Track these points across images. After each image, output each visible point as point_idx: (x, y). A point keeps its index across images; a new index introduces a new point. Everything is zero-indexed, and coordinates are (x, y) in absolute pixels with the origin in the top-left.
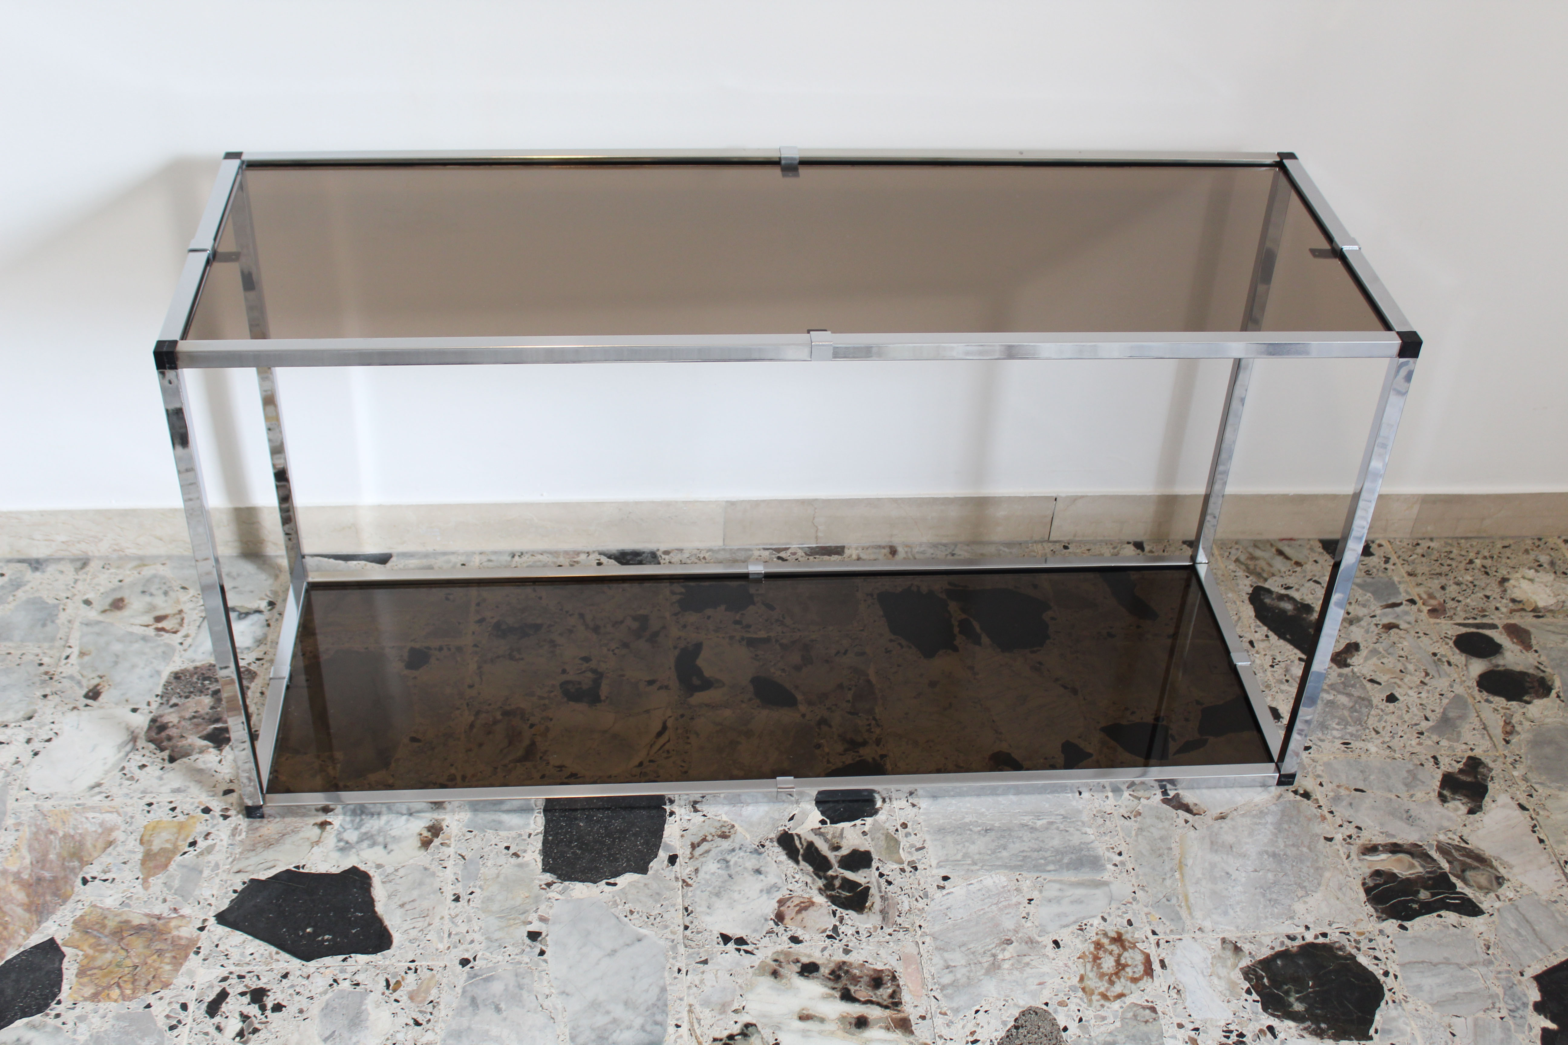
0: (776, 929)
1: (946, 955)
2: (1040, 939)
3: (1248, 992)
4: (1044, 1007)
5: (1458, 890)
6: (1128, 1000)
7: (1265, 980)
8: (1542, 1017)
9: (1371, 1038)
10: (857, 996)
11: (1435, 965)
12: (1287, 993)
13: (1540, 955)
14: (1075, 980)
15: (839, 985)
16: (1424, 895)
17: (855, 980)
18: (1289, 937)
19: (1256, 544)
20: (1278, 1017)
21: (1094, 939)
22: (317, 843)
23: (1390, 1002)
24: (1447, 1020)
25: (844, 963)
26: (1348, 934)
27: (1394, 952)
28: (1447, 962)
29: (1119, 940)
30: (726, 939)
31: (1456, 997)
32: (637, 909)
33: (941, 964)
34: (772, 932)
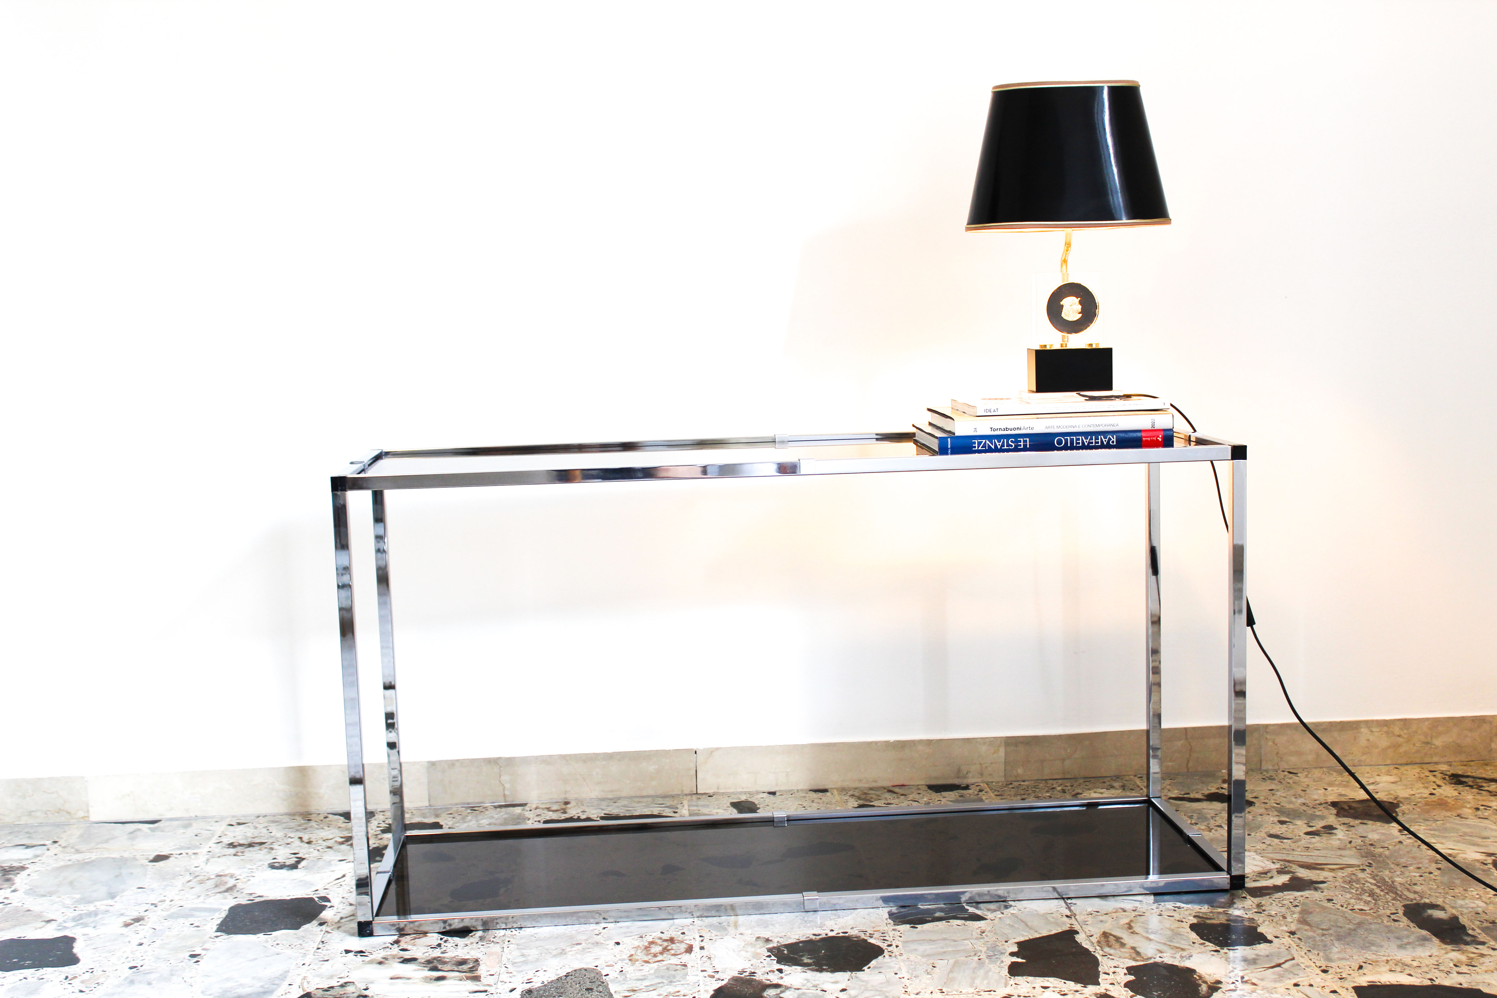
0: (390, 946)
1: (523, 951)
2: (604, 942)
3: (769, 956)
4: (595, 968)
5: (969, 911)
6: (664, 963)
7: (786, 952)
8: (1015, 957)
9: (864, 970)
10: (442, 969)
11: (934, 941)
12: (802, 956)
13: (1026, 934)
14: (625, 957)
15: (431, 965)
16: (938, 914)
17: (445, 963)
18: (814, 935)
19: (871, 789)
20: (788, 965)
21: (651, 940)
22: (40, 928)
23: (887, 956)
24: (932, 961)
25: (439, 957)
26: (866, 931)
27: (901, 937)
28: (945, 939)
29: (672, 940)
30: (347, 952)
31: (945, 952)
32: (283, 943)
33: (519, 954)
34: (388, 947)
